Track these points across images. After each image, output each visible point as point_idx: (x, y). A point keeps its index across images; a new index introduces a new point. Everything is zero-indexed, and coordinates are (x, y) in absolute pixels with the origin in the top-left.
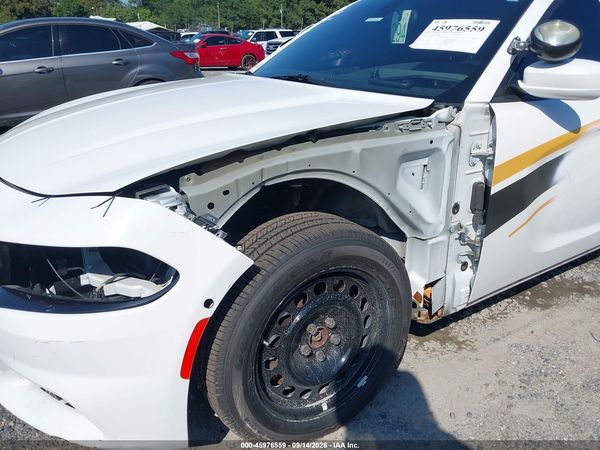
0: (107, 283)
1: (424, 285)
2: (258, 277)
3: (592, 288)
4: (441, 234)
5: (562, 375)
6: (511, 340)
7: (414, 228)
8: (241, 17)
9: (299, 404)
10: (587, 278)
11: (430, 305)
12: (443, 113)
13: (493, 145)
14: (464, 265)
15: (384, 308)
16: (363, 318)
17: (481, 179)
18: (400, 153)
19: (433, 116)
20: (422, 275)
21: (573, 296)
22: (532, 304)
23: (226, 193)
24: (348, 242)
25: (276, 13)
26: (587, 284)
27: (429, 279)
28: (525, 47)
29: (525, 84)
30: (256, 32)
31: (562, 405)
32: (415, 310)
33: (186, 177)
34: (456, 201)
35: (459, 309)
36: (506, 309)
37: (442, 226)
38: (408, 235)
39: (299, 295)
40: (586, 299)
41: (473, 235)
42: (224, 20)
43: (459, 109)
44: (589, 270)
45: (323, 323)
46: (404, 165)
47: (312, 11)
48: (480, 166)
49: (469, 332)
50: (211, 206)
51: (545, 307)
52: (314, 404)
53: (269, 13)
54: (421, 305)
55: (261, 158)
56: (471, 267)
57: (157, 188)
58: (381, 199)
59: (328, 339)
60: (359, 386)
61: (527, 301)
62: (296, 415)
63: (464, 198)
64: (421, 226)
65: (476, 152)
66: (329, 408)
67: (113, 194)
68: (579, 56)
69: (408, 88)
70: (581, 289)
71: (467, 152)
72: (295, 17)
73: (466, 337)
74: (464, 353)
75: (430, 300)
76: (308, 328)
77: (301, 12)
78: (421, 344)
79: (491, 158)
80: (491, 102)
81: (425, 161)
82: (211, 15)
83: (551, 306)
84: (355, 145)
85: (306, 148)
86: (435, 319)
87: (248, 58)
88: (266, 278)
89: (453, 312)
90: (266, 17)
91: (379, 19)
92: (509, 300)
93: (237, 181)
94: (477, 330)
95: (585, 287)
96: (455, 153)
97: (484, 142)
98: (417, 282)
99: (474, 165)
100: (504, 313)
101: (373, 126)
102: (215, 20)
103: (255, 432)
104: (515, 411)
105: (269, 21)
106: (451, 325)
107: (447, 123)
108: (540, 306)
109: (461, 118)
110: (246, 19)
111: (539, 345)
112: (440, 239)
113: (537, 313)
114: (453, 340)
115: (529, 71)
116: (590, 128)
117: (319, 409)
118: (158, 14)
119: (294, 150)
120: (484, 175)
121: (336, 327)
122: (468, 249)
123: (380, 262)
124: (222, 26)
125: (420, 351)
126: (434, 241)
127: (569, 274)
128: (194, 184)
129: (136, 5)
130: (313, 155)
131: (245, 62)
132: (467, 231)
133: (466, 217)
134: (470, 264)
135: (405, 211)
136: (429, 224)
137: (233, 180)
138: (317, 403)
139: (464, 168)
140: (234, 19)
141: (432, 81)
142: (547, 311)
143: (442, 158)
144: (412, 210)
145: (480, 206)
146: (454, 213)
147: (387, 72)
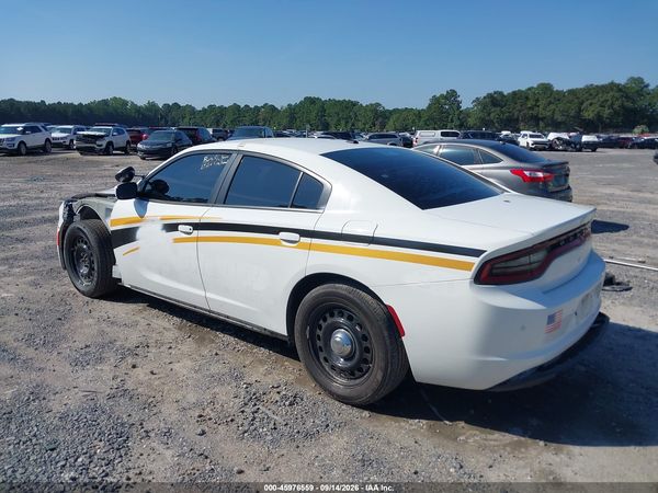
18: (105, 207)
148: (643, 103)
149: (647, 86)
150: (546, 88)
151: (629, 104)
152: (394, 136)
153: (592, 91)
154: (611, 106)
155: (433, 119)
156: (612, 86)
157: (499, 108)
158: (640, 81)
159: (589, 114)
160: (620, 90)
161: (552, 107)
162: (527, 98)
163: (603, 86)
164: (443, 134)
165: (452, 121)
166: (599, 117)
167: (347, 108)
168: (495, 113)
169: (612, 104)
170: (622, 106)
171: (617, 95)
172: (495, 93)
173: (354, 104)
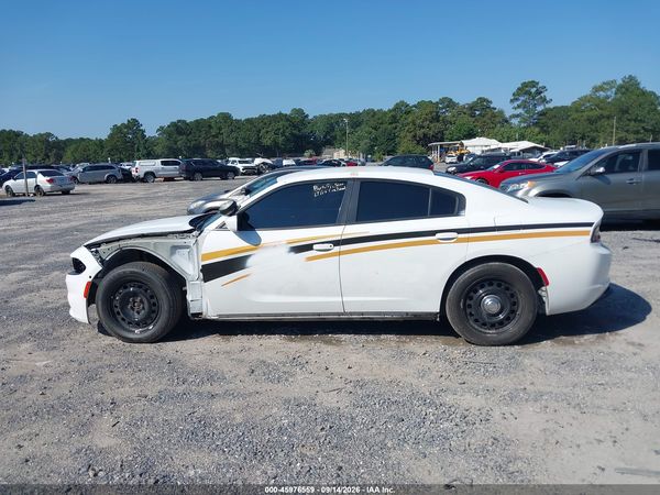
4: (197, 280)
16: (152, 302)
18: (171, 245)
23: (109, 249)
33: (103, 244)
37: (197, 277)
43: (201, 232)
46: (178, 250)
50: (104, 253)
81: (188, 250)
96: (197, 248)
107: (197, 237)
126: (193, 282)
128: (105, 246)
129: (525, 125)
135: (177, 267)
136: (190, 275)
148: (306, 131)
149: (307, 116)
150: (226, 117)
151: (295, 132)
152: (112, 168)
153: (266, 121)
154: (283, 134)
155: (117, 150)
156: (281, 116)
157: (185, 137)
158: (300, 112)
159: (267, 141)
160: (288, 120)
161: (234, 135)
162: (210, 127)
163: (274, 116)
164: (163, 163)
165: (138, 150)
166: (275, 143)
167: (9, 139)
168: (181, 141)
169: (284, 132)
170: (292, 134)
171: (287, 124)
172: (179, 121)
173: (18, 134)
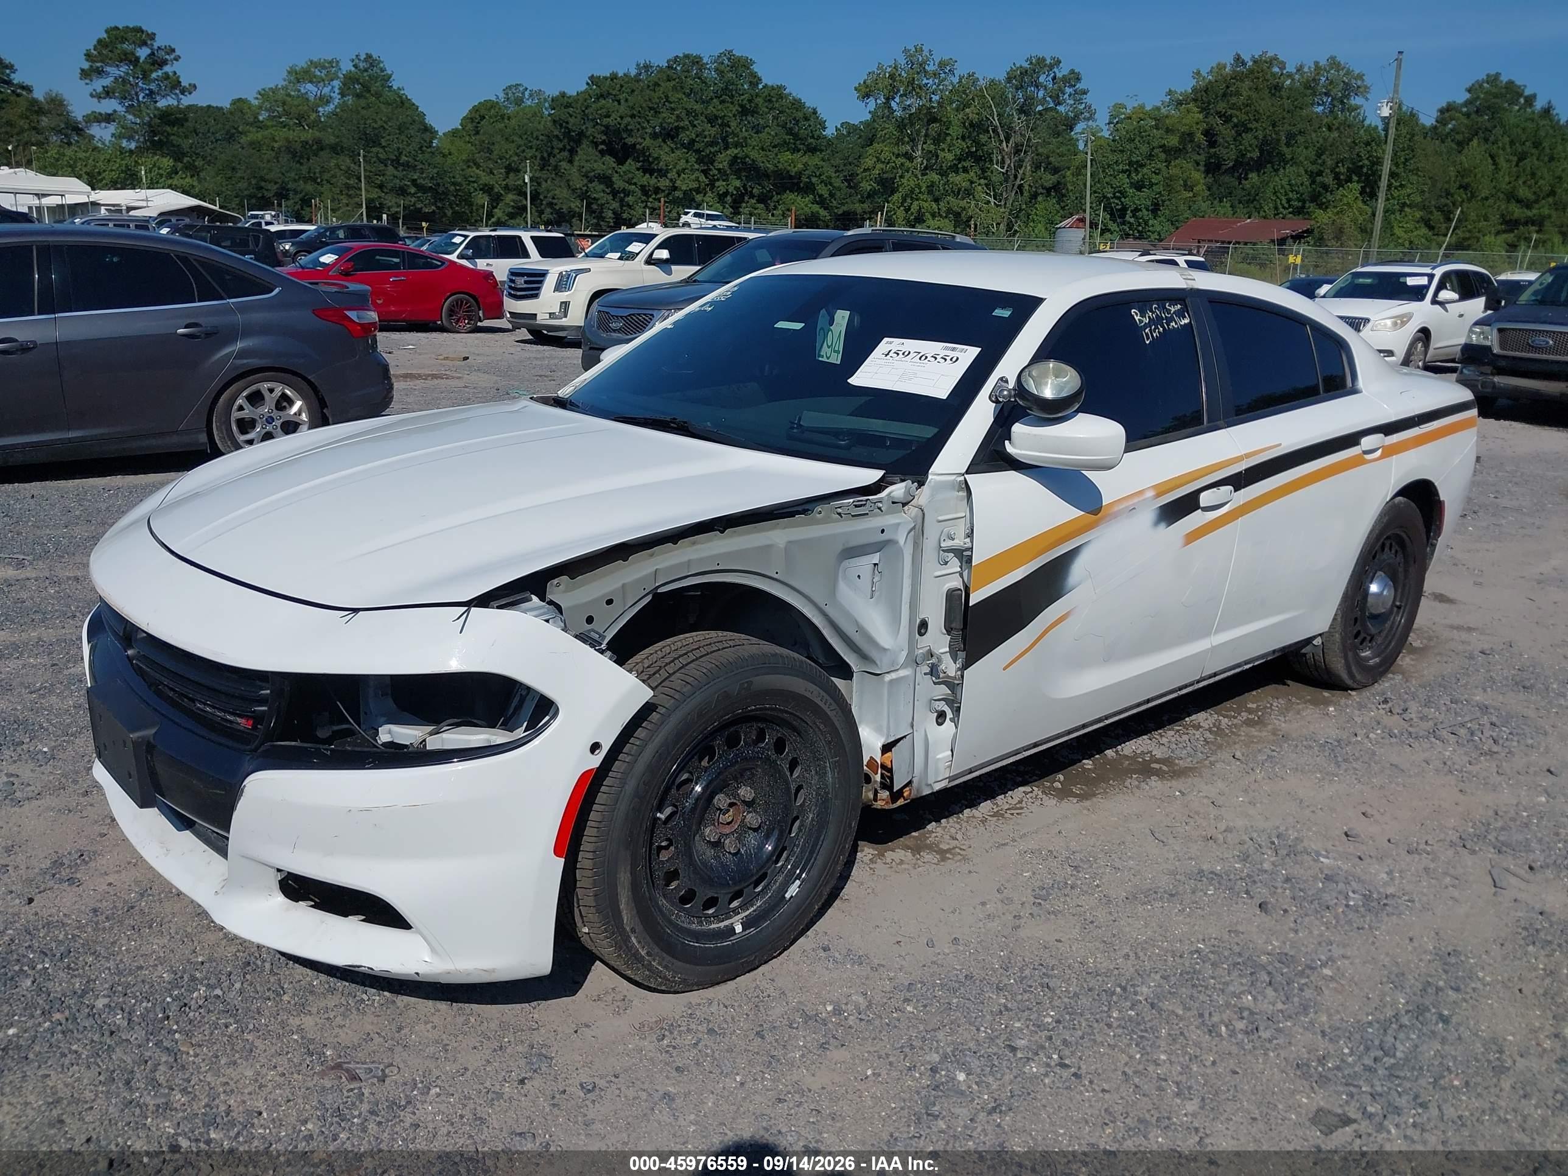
0: (431, 734)
1: (880, 745)
2: (654, 717)
3: (1165, 768)
4: (903, 666)
5: (1097, 886)
6: (1023, 846)
7: (864, 657)
8: (421, 188)
9: (700, 923)
10: (1158, 753)
11: (891, 779)
12: (898, 490)
13: (970, 535)
14: (941, 717)
15: (822, 775)
16: (793, 787)
17: (956, 583)
18: (840, 548)
19: (883, 494)
20: (878, 730)
21: (1132, 781)
22: (1064, 794)
23: (610, 602)
24: (775, 671)
25: (512, 180)
26: (1158, 761)
27: (888, 736)
28: (1010, 397)
29: (1014, 447)
30: (472, 235)
31: (1092, 922)
32: (870, 786)
33: (555, 581)
34: (922, 617)
35: (937, 787)
36: (1020, 802)
37: (904, 654)
38: (854, 669)
39: (705, 749)
40: (1153, 784)
41: (950, 667)
42: (375, 194)
43: (921, 484)
44: (1164, 740)
45: (736, 795)
46: (846, 563)
47: (606, 180)
48: (955, 565)
49: (959, 836)
50: (590, 620)
51: (1082, 797)
52: (722, 925)
53: (497, 181)
54: (878, 778)
55: (652, 555)
56: (952, 720)
57: (518, 597)
58: (816, 612)
59: (743, 821)
60: (788, 896)
61: (1055, 789)
62: (697, 936)
63: (935, 612)
64: (873, 654)
65: (947, 544)
66: (744, 929)
67: (469, 604)
68: (1084, 409)
69: (847, 448)
70: (1146, 769)
71: (935, 543)
72: (562, 193)
73: (954, 843)
74: (949, 864)
75: (890, 770)
76: (715, 801)
77: (578, 183)
78: (881, 855)
79: (969, 553)
80: (968, 472)
81: (875, 558)
82: (342, 180)
83: (1094, 795)
84: (777, 535)
85: (710, 540)
86: (901, 802)
87: (459, 304)
88: (664, 718)
89: (926, 792)
90: (487, 189)
91: (798, 326)
92: (1028, 789)
93: (624, 585)
94: (972, 832)
95: (1156, 766)
96: (918, 546)
97: (961, 530)
98: (871, 740)
99: (946, 563)
100: (1018, 807)
101: (800, 508)
102: (351, 190)
103: (643, 953)
104: (1022, 933)
105: (496, 199)
106: (929, 827)
107: (904, 505)
108: (1076, 796)
109: (923, 496)
110: (437, 193)
111: (1068, 848)
112: (902, 673)
113: (1070, 806)
114: (933, 848)
115: (1018, 428)
116: (1116, 509)
117: (731, 930)
118: (193, 170)
119: (694, 543)
120: (961, 575)
121: (753, 801)
122: (944, 690)
123: (818, 701)
124: (374, 211)
125: (879, 865)
126: (893, 676)
127: (1130, 747)
128: (565, 591)
129: (133, 146)
130: (723, 550)
131: (451, 312)
132: (940, 660)
133: (938, 641)
134: (949, 715)
135: (850, 630)
136: (885, 650)
137: (619, 584)
138: (727, 923)
139: (931, 568)
140: (402, 192)
141: (882, 439)
142: (1087, 803)
143: (900, 552)
144: (860, 629)
145: (958, 624)
146: (921, 634)
147: (812, 418)
